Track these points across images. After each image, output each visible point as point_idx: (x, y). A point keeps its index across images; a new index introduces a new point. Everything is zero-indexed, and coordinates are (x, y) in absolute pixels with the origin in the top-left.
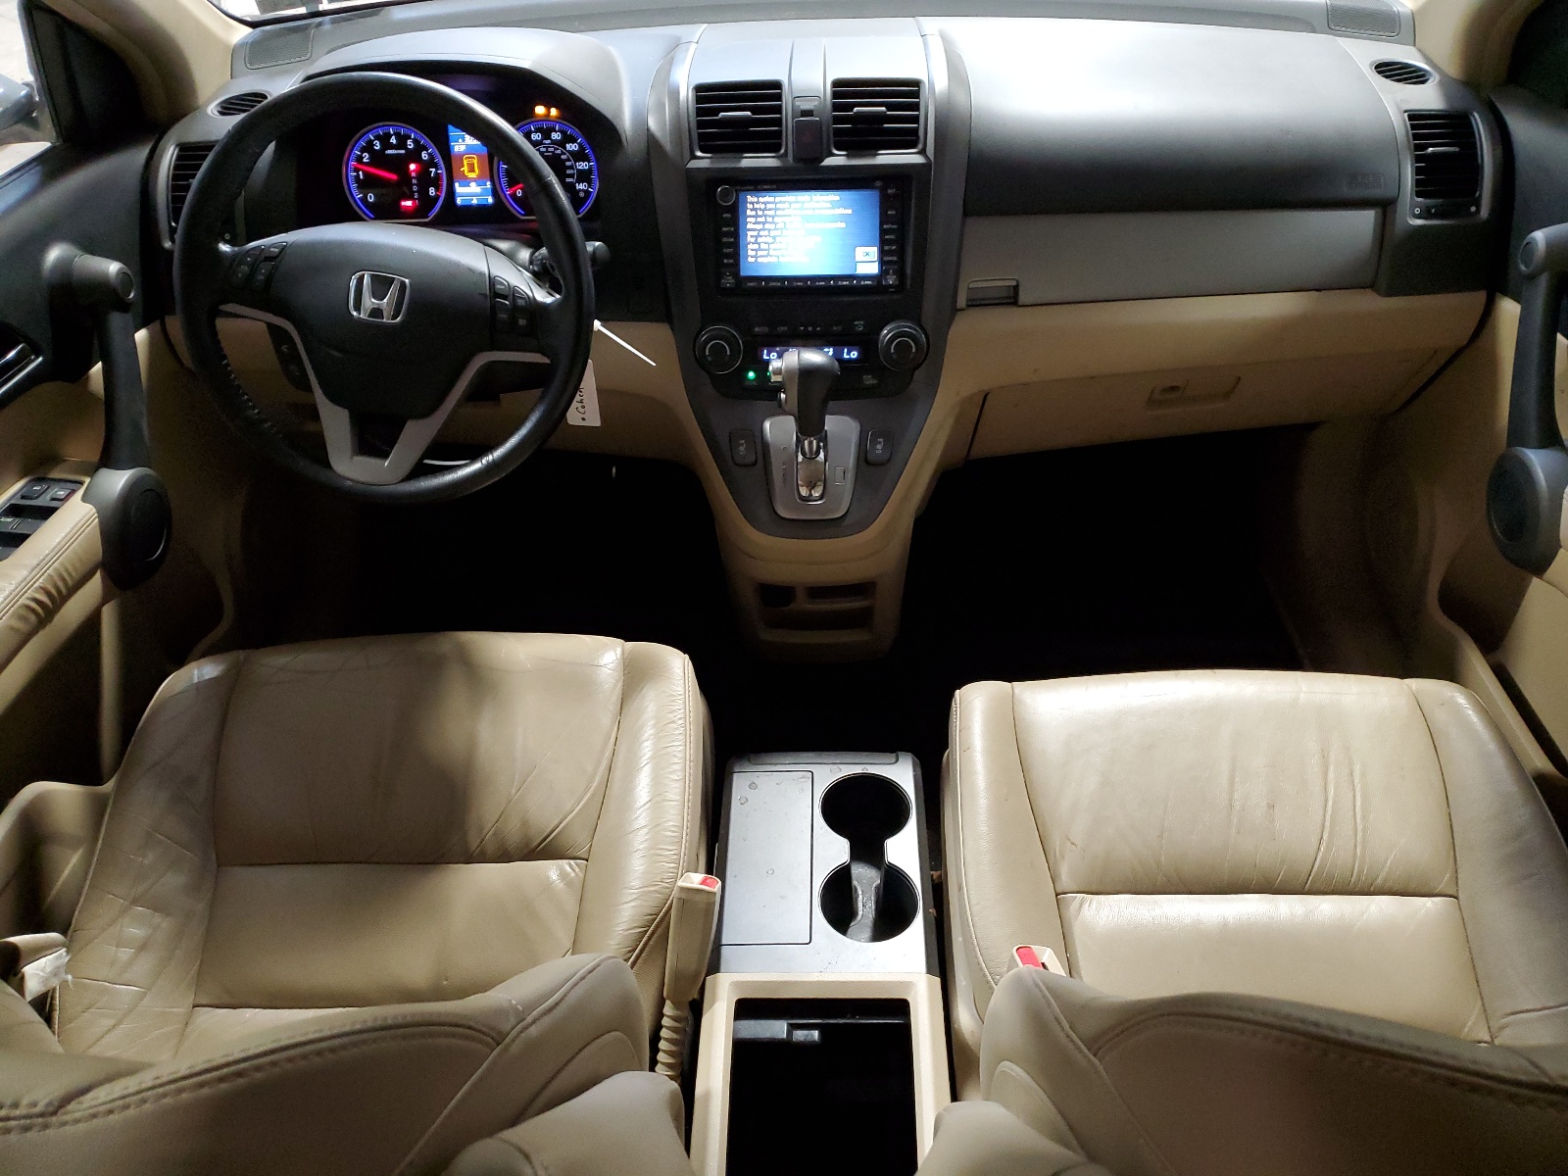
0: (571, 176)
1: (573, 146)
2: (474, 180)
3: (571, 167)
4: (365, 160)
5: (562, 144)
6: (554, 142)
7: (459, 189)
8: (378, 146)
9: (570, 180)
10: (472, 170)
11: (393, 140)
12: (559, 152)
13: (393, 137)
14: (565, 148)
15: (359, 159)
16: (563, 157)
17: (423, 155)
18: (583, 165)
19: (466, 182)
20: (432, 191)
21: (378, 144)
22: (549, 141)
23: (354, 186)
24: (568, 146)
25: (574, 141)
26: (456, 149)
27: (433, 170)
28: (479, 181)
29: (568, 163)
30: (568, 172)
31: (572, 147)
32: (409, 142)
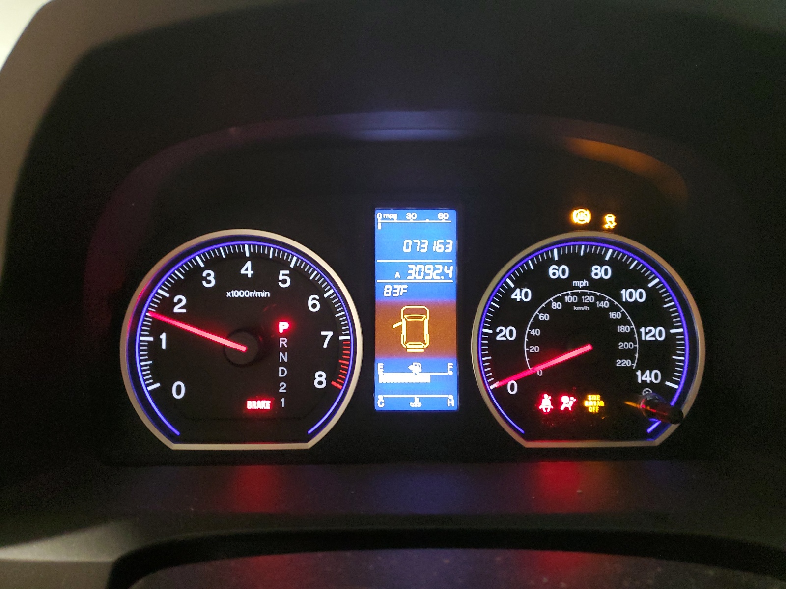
0: (628, 354)
1: (636, 295)
2: (415, 356)
3: (629, 337)
4: (176, 310)
5: (610, 288)
6: (597, 285)
7: (384, 376)
8: (210, 279)
9: (626, 363)
10: (415, 333)
11: (247, 270)
12: (603, 305)
13: (249, 264)
14: (619, 297)
15: (166, 306)
16: (613, 315)
17: (310, 303)
18: (654, 333)
19: (402, 360)
20: (320, 379)
21: (211, 278)
22: (585, 283)
23: (144, 364)
24: (625, 294)
25: (638, 281)
26: (387, 292)
27: (330, 334)
28: (427, 358)
29: (622, 329)
30: (622, 346)
31: (633, 295)
32: (283, 275)
